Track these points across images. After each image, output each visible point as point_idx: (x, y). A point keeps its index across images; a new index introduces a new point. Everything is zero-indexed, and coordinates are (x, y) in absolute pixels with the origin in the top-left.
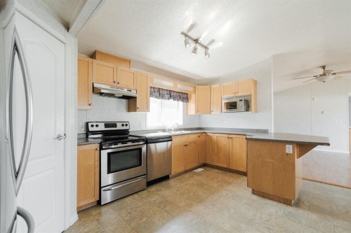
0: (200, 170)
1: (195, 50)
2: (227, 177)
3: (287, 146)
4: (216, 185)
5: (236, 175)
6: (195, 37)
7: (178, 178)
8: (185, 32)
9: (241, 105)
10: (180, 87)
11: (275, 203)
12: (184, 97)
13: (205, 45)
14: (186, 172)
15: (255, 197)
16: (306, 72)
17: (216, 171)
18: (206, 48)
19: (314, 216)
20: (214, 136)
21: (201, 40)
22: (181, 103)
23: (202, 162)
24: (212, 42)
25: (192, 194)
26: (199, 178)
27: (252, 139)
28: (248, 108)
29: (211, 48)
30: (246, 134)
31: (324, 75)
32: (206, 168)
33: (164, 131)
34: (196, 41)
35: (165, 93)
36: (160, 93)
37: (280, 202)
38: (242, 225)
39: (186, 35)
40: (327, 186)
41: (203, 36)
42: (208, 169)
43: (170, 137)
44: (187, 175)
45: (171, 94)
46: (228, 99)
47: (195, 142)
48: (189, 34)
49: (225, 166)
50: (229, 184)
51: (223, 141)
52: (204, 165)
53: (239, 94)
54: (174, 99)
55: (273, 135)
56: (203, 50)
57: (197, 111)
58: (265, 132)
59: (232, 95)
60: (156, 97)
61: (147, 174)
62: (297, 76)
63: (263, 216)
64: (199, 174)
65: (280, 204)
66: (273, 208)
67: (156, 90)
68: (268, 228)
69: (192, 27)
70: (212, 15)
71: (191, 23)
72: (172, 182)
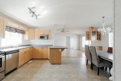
0: (31, 61)
1: (33, 16)
2: (42, 61)
3: (60, 49)
4: (39, 65)
5: (44, 60)
6: (33, 11)
7: (21, 67)
8: (30, 8)
9: (46, 37)
10: (21, 28)
11: (57, 65)
12: (23, 32)
13: (37, 15)
14: (25, 64)
15: (52, 65)
16: (60, 30)
17: (37, 60)
18: (36, 16)
19: (65, 65)
20: (37, 48)
21: (35, 13)
22: (21, 35)
23: (31, 58)
24: (39, 15)
25: (31, 71)
26: (32, 64)
27: (51, 48)
28: (48, 38)
29: (38, 17)
30: (48, 46)
31: (63, 31)
32: (33, 60)
33: (12, 47)
34: (34, 13)
35: (13, 29)
36: (10, 29)
37: (58, 64)
38: (51, 74)
39: (30, 10)
40: (65, 58)
41: (37, 12)
42: (34, 60)
43: (18, 50)
44: (26, 65)
45: (16, 30)
46: (41, 35)
47: (29, 51)
48: (32, 9)
49: (41, 58)
50: (43, 63)
51: (40, 49)
52: (32, 59)
53: (45, 34)
54: (18, 32)
55: (54, 46)
56: (36, 17)
57: (29, 38)
58: (52, 45)
59: (43, 34)
60: (8, 31)
61: (5, 71)
62: (58, 30)
63: (56, 70)
64: (31, 63)
65: (58, 65)
66: (57, 66)
67: (8, 27)
68: (58, 72)
69: (34, 8)
70: (42, 7)
71: (34, 6)
72: (19, 70)
